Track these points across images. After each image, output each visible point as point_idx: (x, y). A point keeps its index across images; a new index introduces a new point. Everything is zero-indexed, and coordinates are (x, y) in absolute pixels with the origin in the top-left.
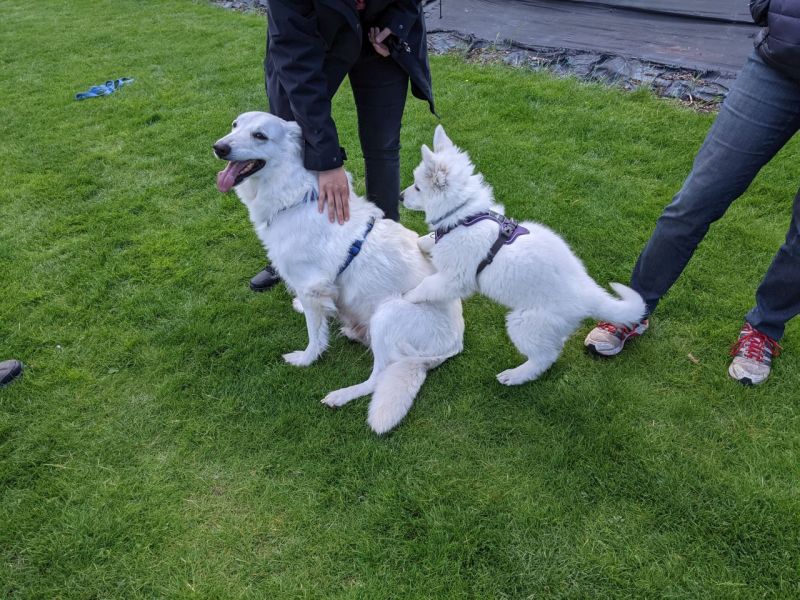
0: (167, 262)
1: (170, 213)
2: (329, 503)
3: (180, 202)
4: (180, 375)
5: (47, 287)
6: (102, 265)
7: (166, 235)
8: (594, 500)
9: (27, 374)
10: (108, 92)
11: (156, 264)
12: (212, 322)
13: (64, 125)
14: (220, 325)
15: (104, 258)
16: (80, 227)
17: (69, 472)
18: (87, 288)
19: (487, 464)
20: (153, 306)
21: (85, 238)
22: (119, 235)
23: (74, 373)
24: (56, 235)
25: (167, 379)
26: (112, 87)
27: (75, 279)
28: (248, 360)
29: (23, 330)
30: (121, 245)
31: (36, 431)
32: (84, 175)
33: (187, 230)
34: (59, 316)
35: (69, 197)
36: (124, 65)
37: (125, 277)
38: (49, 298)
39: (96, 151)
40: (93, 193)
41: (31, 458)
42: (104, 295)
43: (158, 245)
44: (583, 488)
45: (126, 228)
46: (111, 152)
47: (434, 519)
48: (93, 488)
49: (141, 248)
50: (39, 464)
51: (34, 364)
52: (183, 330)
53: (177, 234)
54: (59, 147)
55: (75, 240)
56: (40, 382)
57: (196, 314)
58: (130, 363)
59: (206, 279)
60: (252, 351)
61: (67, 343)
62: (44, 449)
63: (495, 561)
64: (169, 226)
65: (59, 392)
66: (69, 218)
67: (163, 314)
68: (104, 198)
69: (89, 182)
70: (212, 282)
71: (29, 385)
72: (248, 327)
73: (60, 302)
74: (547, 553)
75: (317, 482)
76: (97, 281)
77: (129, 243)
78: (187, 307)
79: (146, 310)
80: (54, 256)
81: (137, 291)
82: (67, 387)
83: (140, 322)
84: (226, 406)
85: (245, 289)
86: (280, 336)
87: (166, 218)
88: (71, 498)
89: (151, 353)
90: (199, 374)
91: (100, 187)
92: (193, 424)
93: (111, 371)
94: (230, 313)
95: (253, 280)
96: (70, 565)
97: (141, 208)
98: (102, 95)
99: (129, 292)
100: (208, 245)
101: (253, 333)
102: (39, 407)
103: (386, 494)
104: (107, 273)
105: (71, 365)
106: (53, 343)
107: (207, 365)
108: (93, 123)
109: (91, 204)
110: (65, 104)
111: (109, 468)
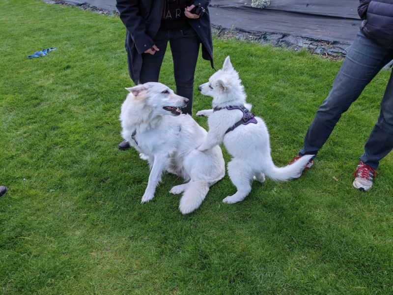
0: (77, 137)
1: (77, 113)
2: (162, 253)
3: (82, 108)
4: (86, 192)
5: (17, 150)
6: (45, 139)
7: (76, 124)
8: (292, 248)
9: (9, 193)
10: (44, 55)
11: (72, 138)
12: (101, 166)
13: (23, 71)
14: (105, 167)
15: (45, 136)
16: (33, 121)
17: (32, 241)
18: (38, 150)
19: (238, 232)
20: (71, 159)
21: (35, 126)
22: (53, 124)
23: (32, 192)
24: (21, 124)
25: (79, 194)
26: (46, 52)
27: (32, 145)
28: (119, 184)
29: (6, 171)
30: (54, 129)
31: (14, 221)
32: (33, 95)
33: (87, 121)
34: (24, 164)
35: (27, 106)
36: (51, 42)
37: (57, 144)
38: (19, 156)
39: (39, 83)
40: (39, 104)
41: (12, 234)
42: (46, 154)
43: (72, 129)
44: (286, 243)
45: (55, 121)
46: (47, 84)
47: (214, 259)
48: (45, 249)
49: (64, 130)
50: (16, 237)
51: (13, 188)
52: (86, 170)
53: (81, 123)
54: (21, 82)
55: (30, 127)
56: (16, 197)
57: (92, 162)
58: (61, 187)
59: (97, 144)
60: (121, 179)
61: (29, 178)
62: (19, 230)
63: (245, 280)
64: (77, 119)
65: (25, 202)
66: (27, 116)
67: (76, 162)
68: (44, 106)
69: (37, 99)
70: (100, 146)
71: (10, 198)
72: (118, 168)
73: (25, 157)
74: (270, 275)
75: (156, 243)
76: (43, 146)
77: (58, 128)
78: (88, 158)
79: (67, 160)
80: (20, 135)
81: (63, 151)
82: (30, 199)
83: (65, 166)
84: (109, 206)
85: (116, 149)
86: (134, 172)
87: (76, 115)
88: (33, 254)
89: (71, 181)
90: (95, 191)
91: (42, 101)
92: (93, 216)
93: (51, 191)
94: (109, 161)
95: (120, 145)
96: (34, 287)
97: (63, 111)
98: (41, 56)
99: (58, 152)
100: (97, 128)
101: (122, 171)
102: (16, 209)
103: (190, 248)
104: (47, 143)
105: (31, 188)
106: (22, 178)
107: (99, 186)
108: (37, 70)
109: (38, 109)
110: (23, 61)
111: (52, 239)
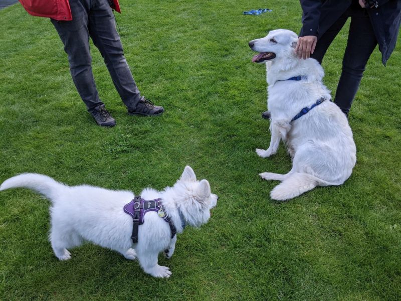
0: (236, 92)
1: (250, 73)
2: (235, 215)
3: (257, 69)
4: (212, 138)
5: (189, 87)
6: (212, 85)
7: (242, 81)
10: (258, 14)
12: (237, 123)
13: (232, 24)
14: (239, 126)
15: (214, 82)
17: (157, 154)
18: (201, 92)
22: (225, 75)
23: (179, 121)
25: (207, 138)
26: (261, 12)
27: (200, 86)
28: (241, 144)
29: (172, 99)
30: (223, 79)
32: (227, 47)
33: (252, 82)
34: (186, 99)
35: (216, 54)
36: (271, 4)
37: (217, 93)
38: (186, 91)
39: (237, 38)
40: (226, 55)
41: (148, 143)
42: (206, 97)
43: (237, 84)
44: (359, 278)
45: (229, 73)
46: (243, 40)
48: (160, 163)
49: (230, 83)
50: (150, 146)
51: (168, 112)
52: (225, 122)
53: (247, 83)
54: (224, 33)
55: (208, 72)
56: (166, 119)
57: (233, 117)
58: (199, 127)
60: (245, 141)
61: (183, 110)
64: (246, 78)
65: (171, 126)
66: (212, 63)
68: (229, 59)
69: (227, 50)
70: (248, 107)
71: (163, 119)
72: (249, 131)
73: (190, 93)
74: (317, 292)
75: (236, 204)
77: (226, 80)
78: (232, 113)
79: (216, 108)
80: (198, 75)
81: (218, 99)
82: (174, 125)
83: (212, 112)
84: (222, 157)
85: (260, 115)
86: (260, 140)
87: (247, 74)
88: (152, 163)
89: (208, 126)
90: (219, 142)
91: (230, 53)
92: (206, 159)
93: (192, 126)
97: (240, 67)
98: (254, 14)
100: (257, 91)
101: (250, 135)
102: (161, 128)
103: (260, 224)
105: (180, 118)
106: (179, 108)
107: (224, 139)
108: (243, 26)
110: (238, 15)
111: (169, 160)
